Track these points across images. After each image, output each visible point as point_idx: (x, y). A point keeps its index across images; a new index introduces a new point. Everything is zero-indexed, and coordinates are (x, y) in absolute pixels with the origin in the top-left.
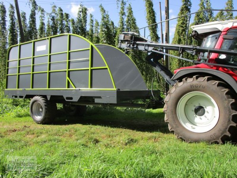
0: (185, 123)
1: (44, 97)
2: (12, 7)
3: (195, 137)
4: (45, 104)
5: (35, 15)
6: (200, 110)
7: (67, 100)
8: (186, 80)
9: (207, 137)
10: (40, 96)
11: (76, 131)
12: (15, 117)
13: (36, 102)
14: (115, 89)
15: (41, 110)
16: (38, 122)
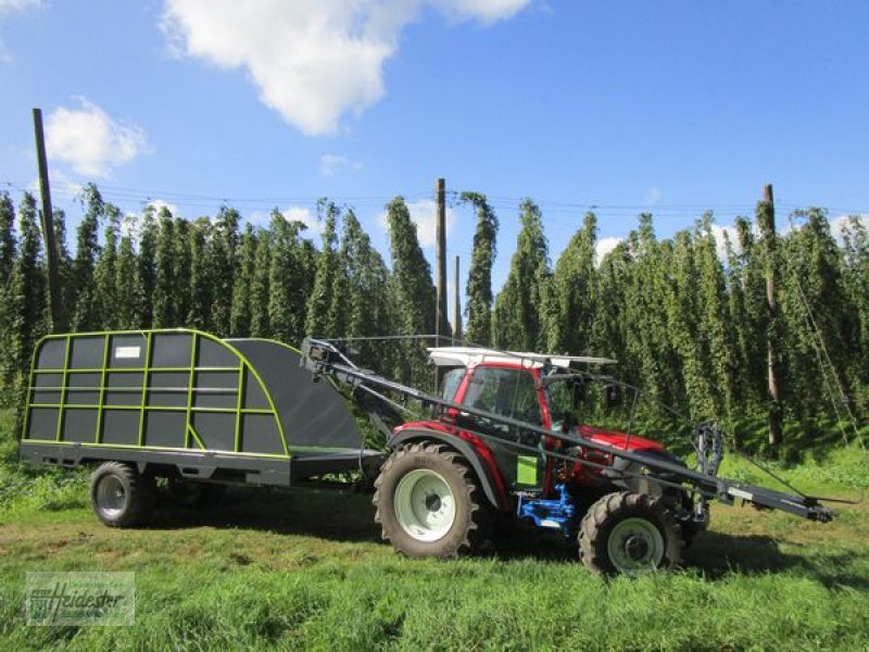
0: (408, 525)
1: (131, 465)
2: (31, 201)
3: (421, 549)
4: (132, 481)
5: (95, 229)
6: (433, 502)
7: (184, 475)
8: (409, 448)
9: (437, 548)
10: (120, 462)
11: (204, 543)
12: (42, 510)
13: (107, 477)
14: (287, 457)
15: (119, 494)
16: (111, 522)
